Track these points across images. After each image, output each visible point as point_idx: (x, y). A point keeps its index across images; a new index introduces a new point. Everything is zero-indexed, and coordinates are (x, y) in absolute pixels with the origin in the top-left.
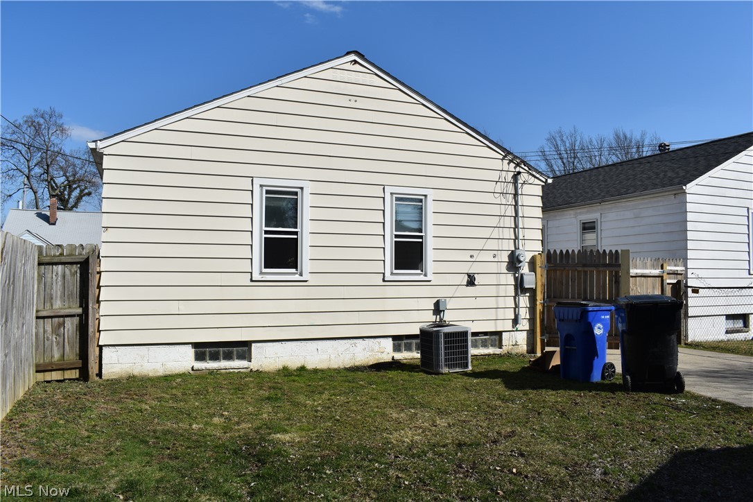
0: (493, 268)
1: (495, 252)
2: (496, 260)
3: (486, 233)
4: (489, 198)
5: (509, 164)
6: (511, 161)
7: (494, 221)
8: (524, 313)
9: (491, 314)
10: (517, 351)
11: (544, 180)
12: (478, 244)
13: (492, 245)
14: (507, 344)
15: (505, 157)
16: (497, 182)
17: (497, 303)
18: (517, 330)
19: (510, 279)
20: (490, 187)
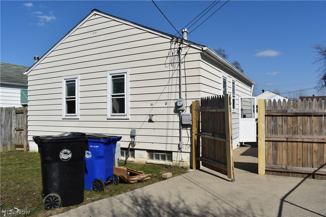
0: (165, 111)
1: (167, 101)
2: (167, 106)
3: (160, 90)
4: (163, 68)
5: (175, 44)
6: (177, 42)
7: (165, 82)
8: (186, 141)
9: (163, 140)
10: (183, 165)
11: (201, 49)
12: (156, 97)
13: (165, 97)
14: (176, 160)
15: (172, 40)
16: (167, 57)
17: (167, 133)
18: (181, 152)
19: (177, 118)
20: (163, 61)
